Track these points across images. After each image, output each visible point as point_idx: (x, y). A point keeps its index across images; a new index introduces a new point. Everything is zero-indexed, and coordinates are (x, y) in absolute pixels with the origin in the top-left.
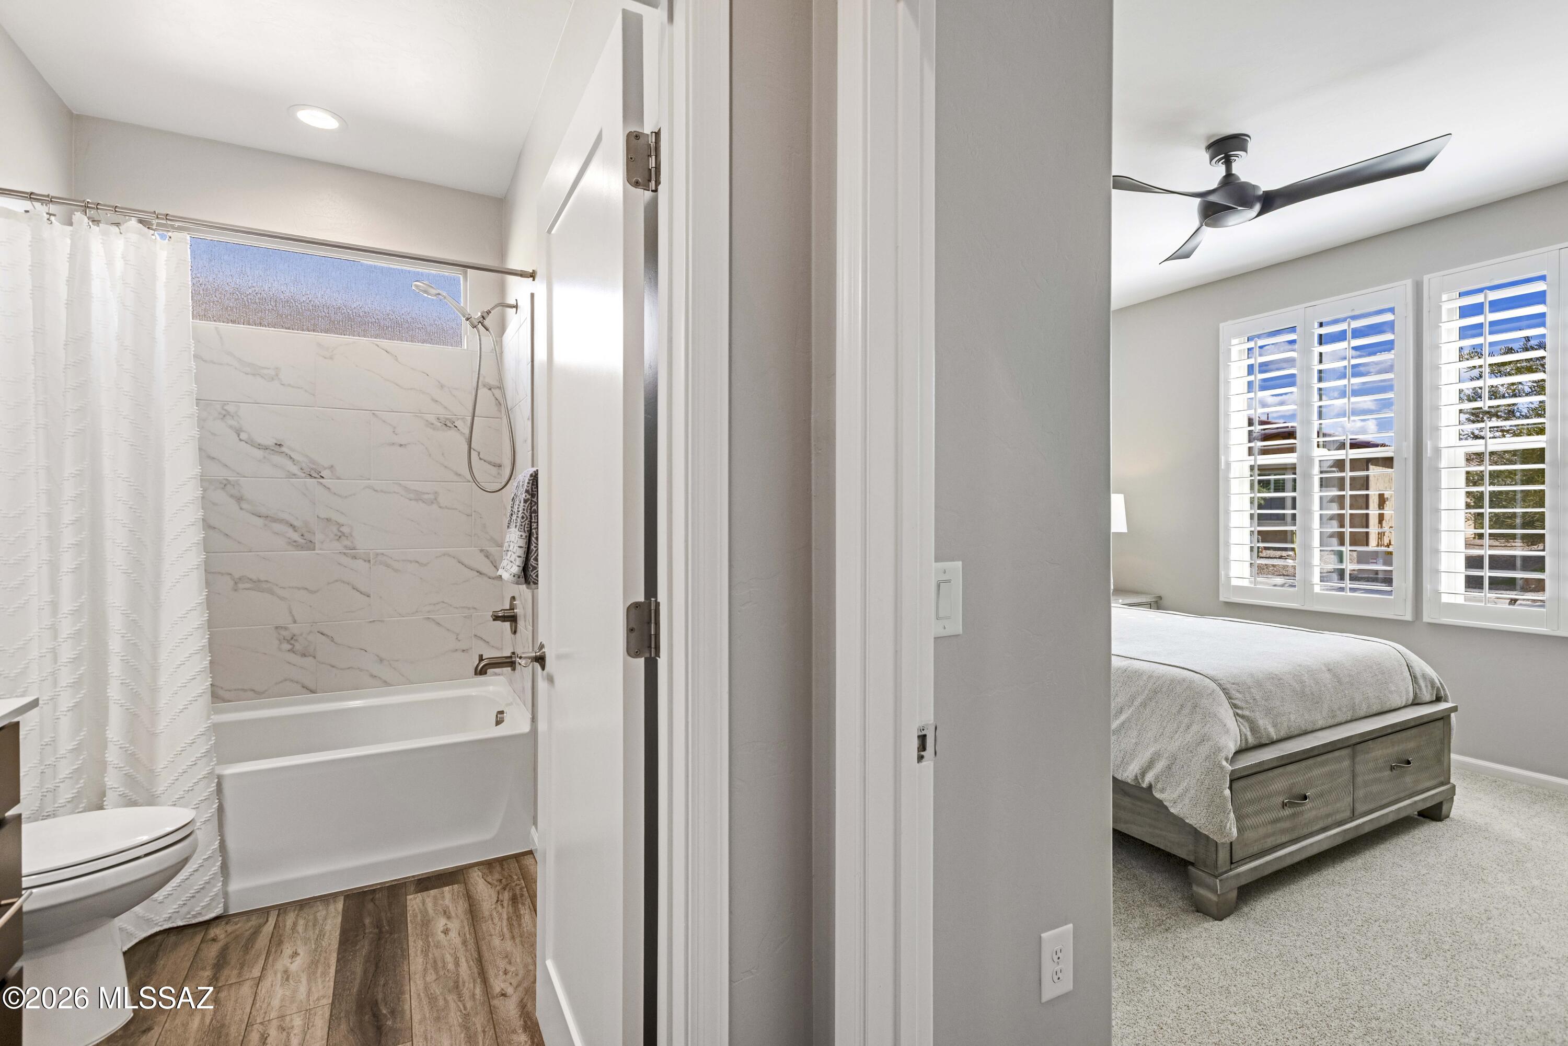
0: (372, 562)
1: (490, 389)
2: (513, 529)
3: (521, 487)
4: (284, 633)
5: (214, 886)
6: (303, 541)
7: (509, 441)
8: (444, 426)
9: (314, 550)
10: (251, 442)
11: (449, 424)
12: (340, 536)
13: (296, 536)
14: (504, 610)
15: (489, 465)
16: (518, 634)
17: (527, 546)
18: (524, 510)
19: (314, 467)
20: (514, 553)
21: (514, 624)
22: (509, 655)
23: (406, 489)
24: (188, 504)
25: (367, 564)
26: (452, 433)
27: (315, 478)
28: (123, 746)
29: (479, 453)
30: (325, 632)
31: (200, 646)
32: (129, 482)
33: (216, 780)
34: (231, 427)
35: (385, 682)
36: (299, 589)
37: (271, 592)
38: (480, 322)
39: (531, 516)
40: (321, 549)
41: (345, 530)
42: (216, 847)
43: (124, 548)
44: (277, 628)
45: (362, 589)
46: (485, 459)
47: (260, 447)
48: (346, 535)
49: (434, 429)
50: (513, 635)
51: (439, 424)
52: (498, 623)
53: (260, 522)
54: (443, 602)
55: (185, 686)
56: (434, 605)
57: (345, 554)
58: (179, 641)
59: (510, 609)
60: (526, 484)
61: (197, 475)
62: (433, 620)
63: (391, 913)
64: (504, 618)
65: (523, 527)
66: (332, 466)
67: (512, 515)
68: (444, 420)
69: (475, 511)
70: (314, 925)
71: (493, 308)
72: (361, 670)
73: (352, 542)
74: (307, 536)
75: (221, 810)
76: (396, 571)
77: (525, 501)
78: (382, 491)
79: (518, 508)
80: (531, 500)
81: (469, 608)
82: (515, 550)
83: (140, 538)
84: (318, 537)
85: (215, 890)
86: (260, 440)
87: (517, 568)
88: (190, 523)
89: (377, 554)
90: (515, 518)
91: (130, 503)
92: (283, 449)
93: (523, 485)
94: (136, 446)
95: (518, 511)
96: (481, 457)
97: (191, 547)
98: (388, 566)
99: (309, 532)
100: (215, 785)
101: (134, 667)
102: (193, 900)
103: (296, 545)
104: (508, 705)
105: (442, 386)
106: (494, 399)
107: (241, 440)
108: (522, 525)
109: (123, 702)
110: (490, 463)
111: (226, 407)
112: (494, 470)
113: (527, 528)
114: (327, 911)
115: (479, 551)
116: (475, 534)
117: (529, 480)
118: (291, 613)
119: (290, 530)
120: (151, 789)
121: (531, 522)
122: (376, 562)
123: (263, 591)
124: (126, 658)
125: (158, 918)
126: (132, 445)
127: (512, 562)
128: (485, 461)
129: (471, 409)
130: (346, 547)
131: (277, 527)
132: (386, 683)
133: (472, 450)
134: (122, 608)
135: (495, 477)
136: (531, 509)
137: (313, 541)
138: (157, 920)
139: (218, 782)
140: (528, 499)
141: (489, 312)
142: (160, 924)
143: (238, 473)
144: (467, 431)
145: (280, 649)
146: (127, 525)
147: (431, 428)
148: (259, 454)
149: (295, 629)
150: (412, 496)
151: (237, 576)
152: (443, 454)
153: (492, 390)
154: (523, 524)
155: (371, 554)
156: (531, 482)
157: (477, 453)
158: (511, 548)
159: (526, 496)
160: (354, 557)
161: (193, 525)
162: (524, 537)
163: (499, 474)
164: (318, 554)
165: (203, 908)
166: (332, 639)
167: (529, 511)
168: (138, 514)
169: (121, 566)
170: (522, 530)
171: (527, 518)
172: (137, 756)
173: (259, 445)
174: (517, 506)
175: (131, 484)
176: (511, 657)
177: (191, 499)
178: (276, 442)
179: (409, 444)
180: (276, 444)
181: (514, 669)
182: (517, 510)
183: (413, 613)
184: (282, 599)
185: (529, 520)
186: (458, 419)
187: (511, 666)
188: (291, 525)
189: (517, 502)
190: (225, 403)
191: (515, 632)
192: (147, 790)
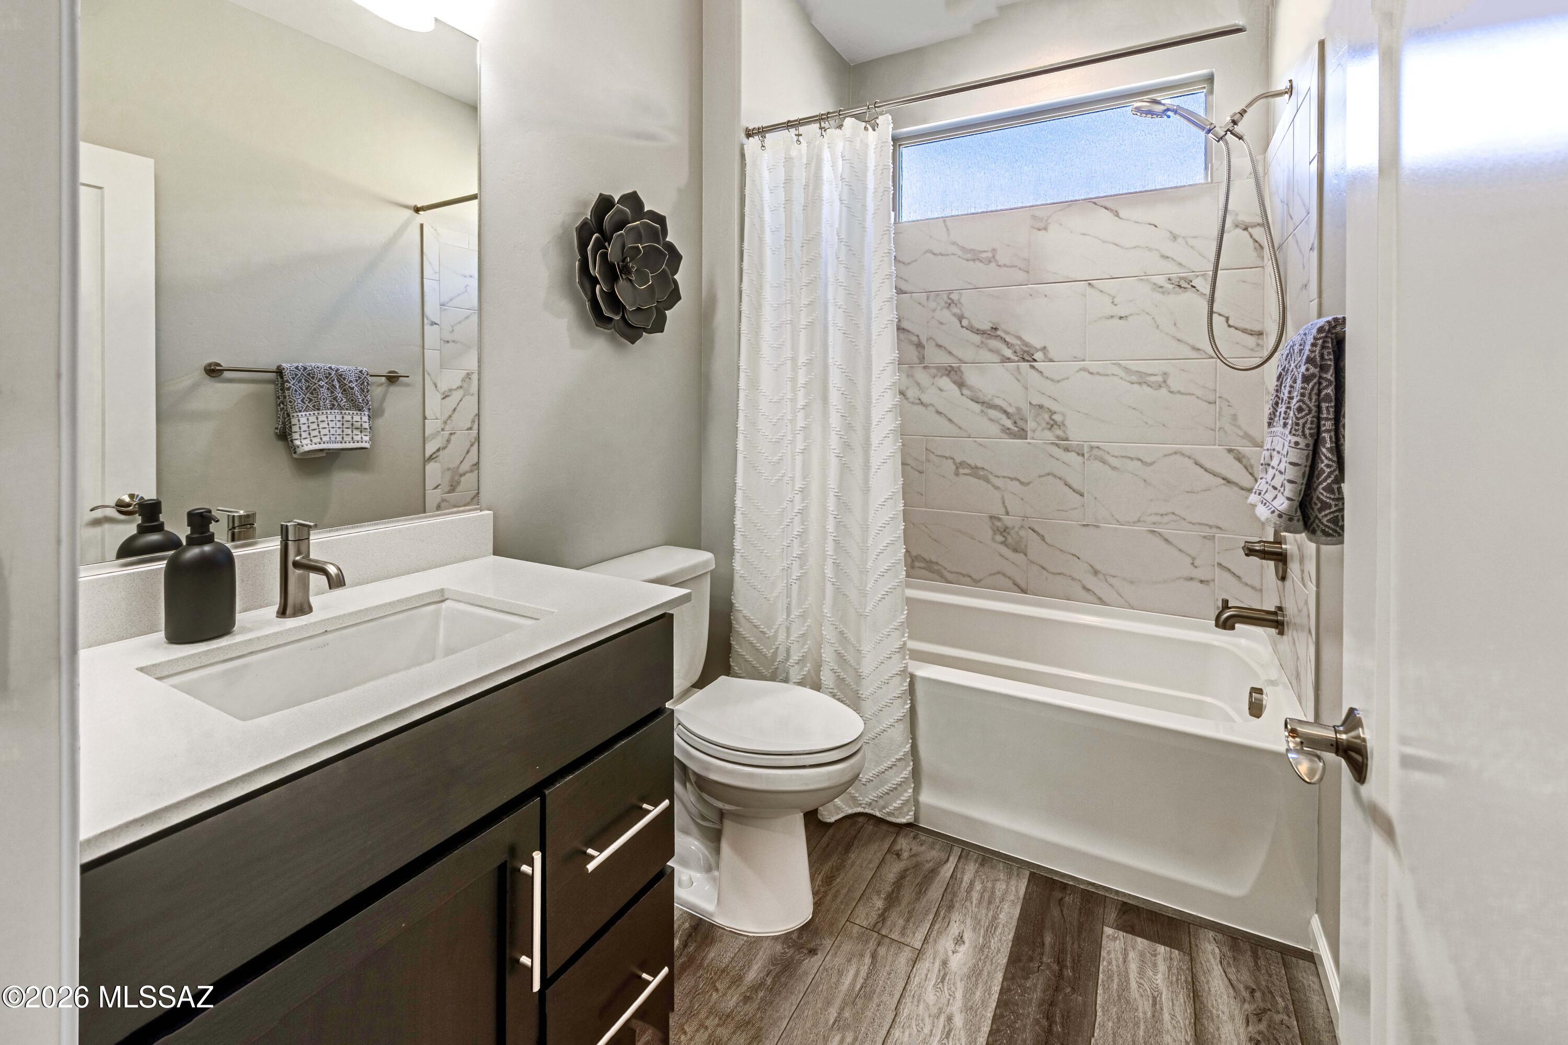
0: (1086, 456)
1: (1246, 229)
2: (1278, 429)
3: (1296, 356)
4: (999, 524)
5: (906, 791)
6: (1016, 429)
7: (1275, 295)
8: (1177, 289)
9: (1027, 439)
10: (971, 329)
11: (1183, 285)
12: (1052, 425)
13: (1009, 423)
14: (1264, 542)
15: (1244, 334)
16: (1288, 583)
17: (1309, 463)
18: (1303, 395)
19: (1027, 349)
20: (1281, 472)
21: (1280, 564)
22: (1273, 609)
23: (1126, 369)
24: (887, 390)
25: (1080, 458)
26: (1190, 295)
27: (1028, 361)
28: (834, 623)
29: (1227, 319)
30: (1036, 529)
31: (894, 537)
32: (842, 369)
33: (908, 680)
34: (954, 315)
35: (1100, 599)
36: (1012, 479)
37: (987, 481)
38: (1228, 130)
39: (1319, 407)
40: (1033, 438)
41: (1057, 417)
42: (907, 750)
43: (838, 433)
44: (991, 517)
45: (1075, 486)
46: (1236, 325)
47: (978, 332)
48: (1058, 423)
49: (1163, 293)
50: (1279, 583)
51: (1171, 286)
52: (1254, 560)
53: (977, 407)
54: (1174, 513)
55: (883, 575)
56: (1162, 515)
57: (1057, 445)
58: (879, 528)
59: (1274, 543)
60: (1308, 347)
61: (894, 359)
62: (1160, 534)
63: (1079, 947)
64: (1264, 555)
65: (1300, 427)
66: (1045, 348)
67: (1277, 404)
68: (1178, 280)
69: (1220, 397)
70: (990, 903)
71: (1250, 105)
72: (1074, 579)
73: (1064, 432)
74: (1020, 423)
75: (913, 711)
76: (1114, 468)
77: (1306, 379)
78: (1098, 374)
79: (1290, 392)
80: (1320, 377)
81: (1211, 527)
82: (1282, 467)
83: (850, 424)
84: (1031, 425)
85: (906, 795)
86: (978, 325)
87: (1287, 503)
88: (888, 410)
89: (1092, 448)
90: (1283, 409)
91: (843, 389)
92: (999, 333)
93: (1301, 350)
94: (847, 334)
95: (1291, 398)
96: (1231, 322)
97: (888, 434)
98: (1104, 462)
99: (1022, 419)
100: (907, 684)
101: (843, 548)
102: (887, 797)
103: (1007, 432)
104: (1273, 683)
105: (1175, 237)
106: (1251, 241)
107: (962, 327)
108: (1297, 424)
109: (835, 580)
110: (1244, 331)
111: (951, 296)
112: (1251, 341)
113: (1310, 429)
114: (1007, 886)
115: (1226, 452)
116: (1220, 429)
117: (1315, 339)
118: (1004, 503)
119: (1004, 417)
120: (859, 669)
121: (1319, 419)
122: (1091, 456)
123: (979, 478)
124: (837, 539)
125: (861, 799)
126: (844, 333)
127: (1275, 488)
128: (1236, 329)
129: (1212, 256)
130: (1059, 438)
131: (993, 413)
132: (1101, 601)
133: (1215, 316)
134: (835, 491)
135: (1252, 350)
136: (1319, 394)
137: (1026, 429)
138: (860, 800)
139: (910, 681)
140: (1313, 375)
141: (1242, 113)
142: (863, 806)
143: (960, 360)
144: (1207, 290)
145: (993, 540)
146: (839, 411)
147: (1159, 292)
148: (977, 339)
149: (1008, 521)
150: (1134, 378)
151: (958, 461)
152: (1175, 324)
153: (1250, 229)
154: (1301, 422)
155: (1085, 446)
156: (1320, 342)
157: (1223, 319)
158: (1274, 463)
159: (1307, 370)
160: (1067, 449)
161: (890, 411)
162: (1302, 446)
163: (1258, 345)
164: (1029, 443)
165: (896, 809)
166: (1043, 538)
167: (1314, 397)
168: (849, 400)
169: (835, 449)
170: (1300, 433)
171: (1310, 411)
172: (845, 636)
173: (978, 330)
174: (1288, 388)
175: (843, 371)
176: (1275, 613)
177: (890, 384)
178: (991, 325)
179: (1131, 315)
180: (992, 328)
181: (1281, 633)
182: (1287, 395)
183: (1134, 522)
184: (997, 488)
185: (1313, 413)
186: (1197, 276)
187: (1276, 628)
188: (1005, 412)
189: (1289, 382)
190: (951, 292)
191: (1283, 578)
192: (855, 669)
